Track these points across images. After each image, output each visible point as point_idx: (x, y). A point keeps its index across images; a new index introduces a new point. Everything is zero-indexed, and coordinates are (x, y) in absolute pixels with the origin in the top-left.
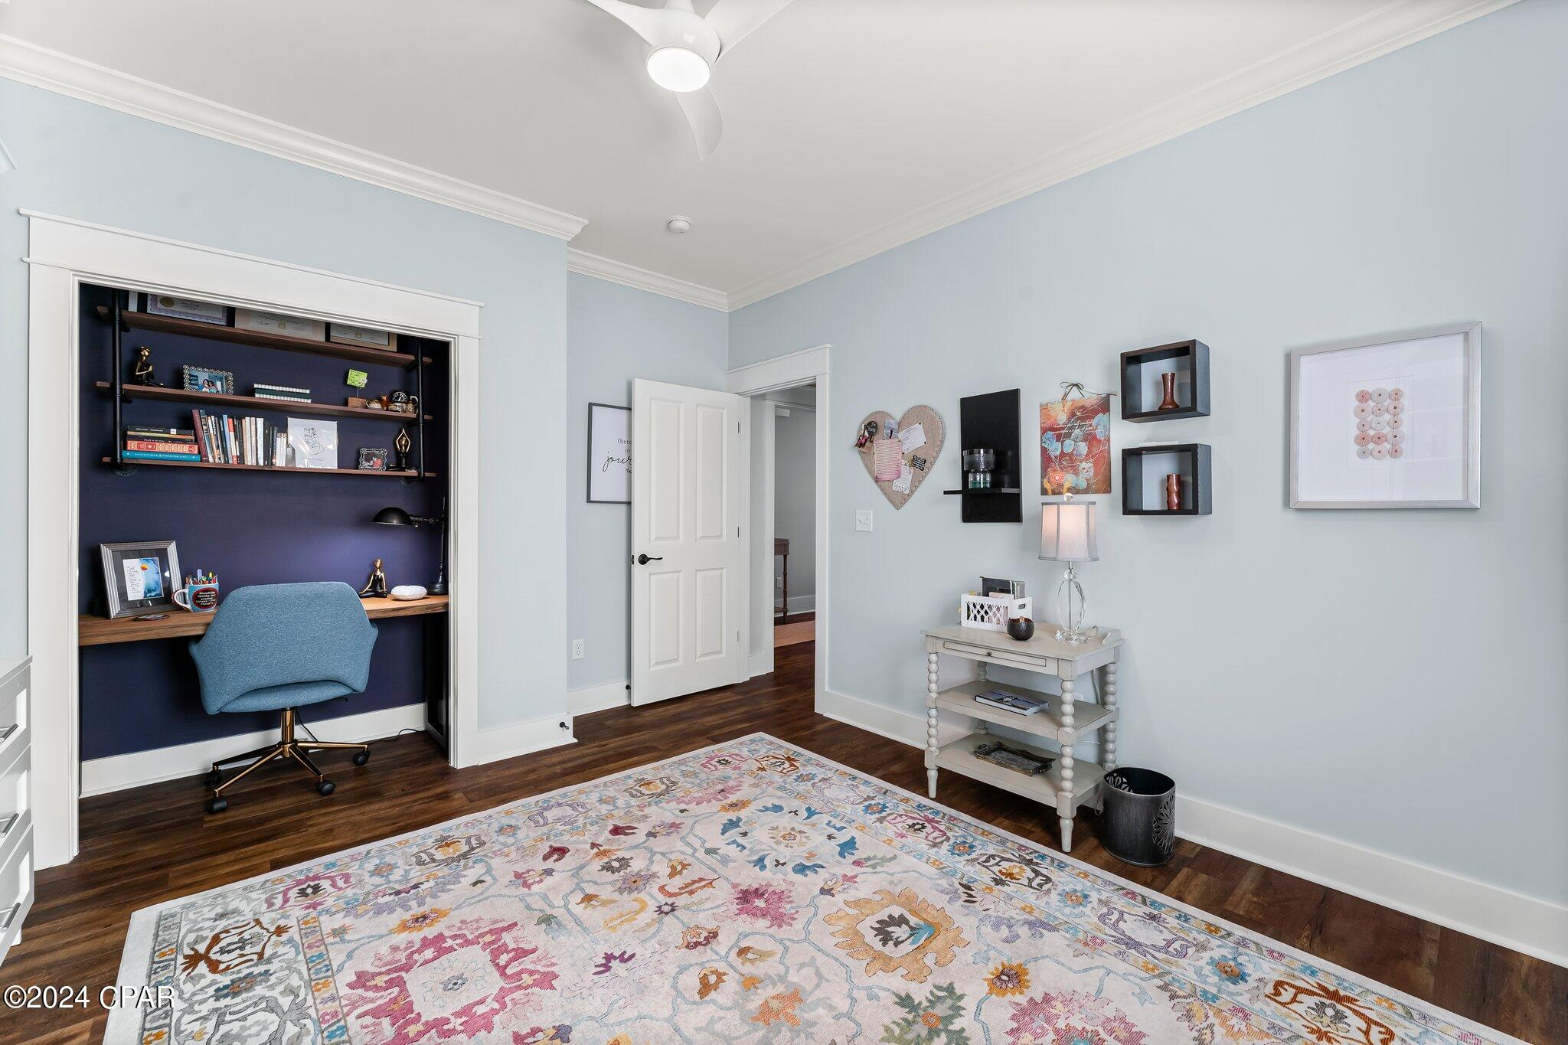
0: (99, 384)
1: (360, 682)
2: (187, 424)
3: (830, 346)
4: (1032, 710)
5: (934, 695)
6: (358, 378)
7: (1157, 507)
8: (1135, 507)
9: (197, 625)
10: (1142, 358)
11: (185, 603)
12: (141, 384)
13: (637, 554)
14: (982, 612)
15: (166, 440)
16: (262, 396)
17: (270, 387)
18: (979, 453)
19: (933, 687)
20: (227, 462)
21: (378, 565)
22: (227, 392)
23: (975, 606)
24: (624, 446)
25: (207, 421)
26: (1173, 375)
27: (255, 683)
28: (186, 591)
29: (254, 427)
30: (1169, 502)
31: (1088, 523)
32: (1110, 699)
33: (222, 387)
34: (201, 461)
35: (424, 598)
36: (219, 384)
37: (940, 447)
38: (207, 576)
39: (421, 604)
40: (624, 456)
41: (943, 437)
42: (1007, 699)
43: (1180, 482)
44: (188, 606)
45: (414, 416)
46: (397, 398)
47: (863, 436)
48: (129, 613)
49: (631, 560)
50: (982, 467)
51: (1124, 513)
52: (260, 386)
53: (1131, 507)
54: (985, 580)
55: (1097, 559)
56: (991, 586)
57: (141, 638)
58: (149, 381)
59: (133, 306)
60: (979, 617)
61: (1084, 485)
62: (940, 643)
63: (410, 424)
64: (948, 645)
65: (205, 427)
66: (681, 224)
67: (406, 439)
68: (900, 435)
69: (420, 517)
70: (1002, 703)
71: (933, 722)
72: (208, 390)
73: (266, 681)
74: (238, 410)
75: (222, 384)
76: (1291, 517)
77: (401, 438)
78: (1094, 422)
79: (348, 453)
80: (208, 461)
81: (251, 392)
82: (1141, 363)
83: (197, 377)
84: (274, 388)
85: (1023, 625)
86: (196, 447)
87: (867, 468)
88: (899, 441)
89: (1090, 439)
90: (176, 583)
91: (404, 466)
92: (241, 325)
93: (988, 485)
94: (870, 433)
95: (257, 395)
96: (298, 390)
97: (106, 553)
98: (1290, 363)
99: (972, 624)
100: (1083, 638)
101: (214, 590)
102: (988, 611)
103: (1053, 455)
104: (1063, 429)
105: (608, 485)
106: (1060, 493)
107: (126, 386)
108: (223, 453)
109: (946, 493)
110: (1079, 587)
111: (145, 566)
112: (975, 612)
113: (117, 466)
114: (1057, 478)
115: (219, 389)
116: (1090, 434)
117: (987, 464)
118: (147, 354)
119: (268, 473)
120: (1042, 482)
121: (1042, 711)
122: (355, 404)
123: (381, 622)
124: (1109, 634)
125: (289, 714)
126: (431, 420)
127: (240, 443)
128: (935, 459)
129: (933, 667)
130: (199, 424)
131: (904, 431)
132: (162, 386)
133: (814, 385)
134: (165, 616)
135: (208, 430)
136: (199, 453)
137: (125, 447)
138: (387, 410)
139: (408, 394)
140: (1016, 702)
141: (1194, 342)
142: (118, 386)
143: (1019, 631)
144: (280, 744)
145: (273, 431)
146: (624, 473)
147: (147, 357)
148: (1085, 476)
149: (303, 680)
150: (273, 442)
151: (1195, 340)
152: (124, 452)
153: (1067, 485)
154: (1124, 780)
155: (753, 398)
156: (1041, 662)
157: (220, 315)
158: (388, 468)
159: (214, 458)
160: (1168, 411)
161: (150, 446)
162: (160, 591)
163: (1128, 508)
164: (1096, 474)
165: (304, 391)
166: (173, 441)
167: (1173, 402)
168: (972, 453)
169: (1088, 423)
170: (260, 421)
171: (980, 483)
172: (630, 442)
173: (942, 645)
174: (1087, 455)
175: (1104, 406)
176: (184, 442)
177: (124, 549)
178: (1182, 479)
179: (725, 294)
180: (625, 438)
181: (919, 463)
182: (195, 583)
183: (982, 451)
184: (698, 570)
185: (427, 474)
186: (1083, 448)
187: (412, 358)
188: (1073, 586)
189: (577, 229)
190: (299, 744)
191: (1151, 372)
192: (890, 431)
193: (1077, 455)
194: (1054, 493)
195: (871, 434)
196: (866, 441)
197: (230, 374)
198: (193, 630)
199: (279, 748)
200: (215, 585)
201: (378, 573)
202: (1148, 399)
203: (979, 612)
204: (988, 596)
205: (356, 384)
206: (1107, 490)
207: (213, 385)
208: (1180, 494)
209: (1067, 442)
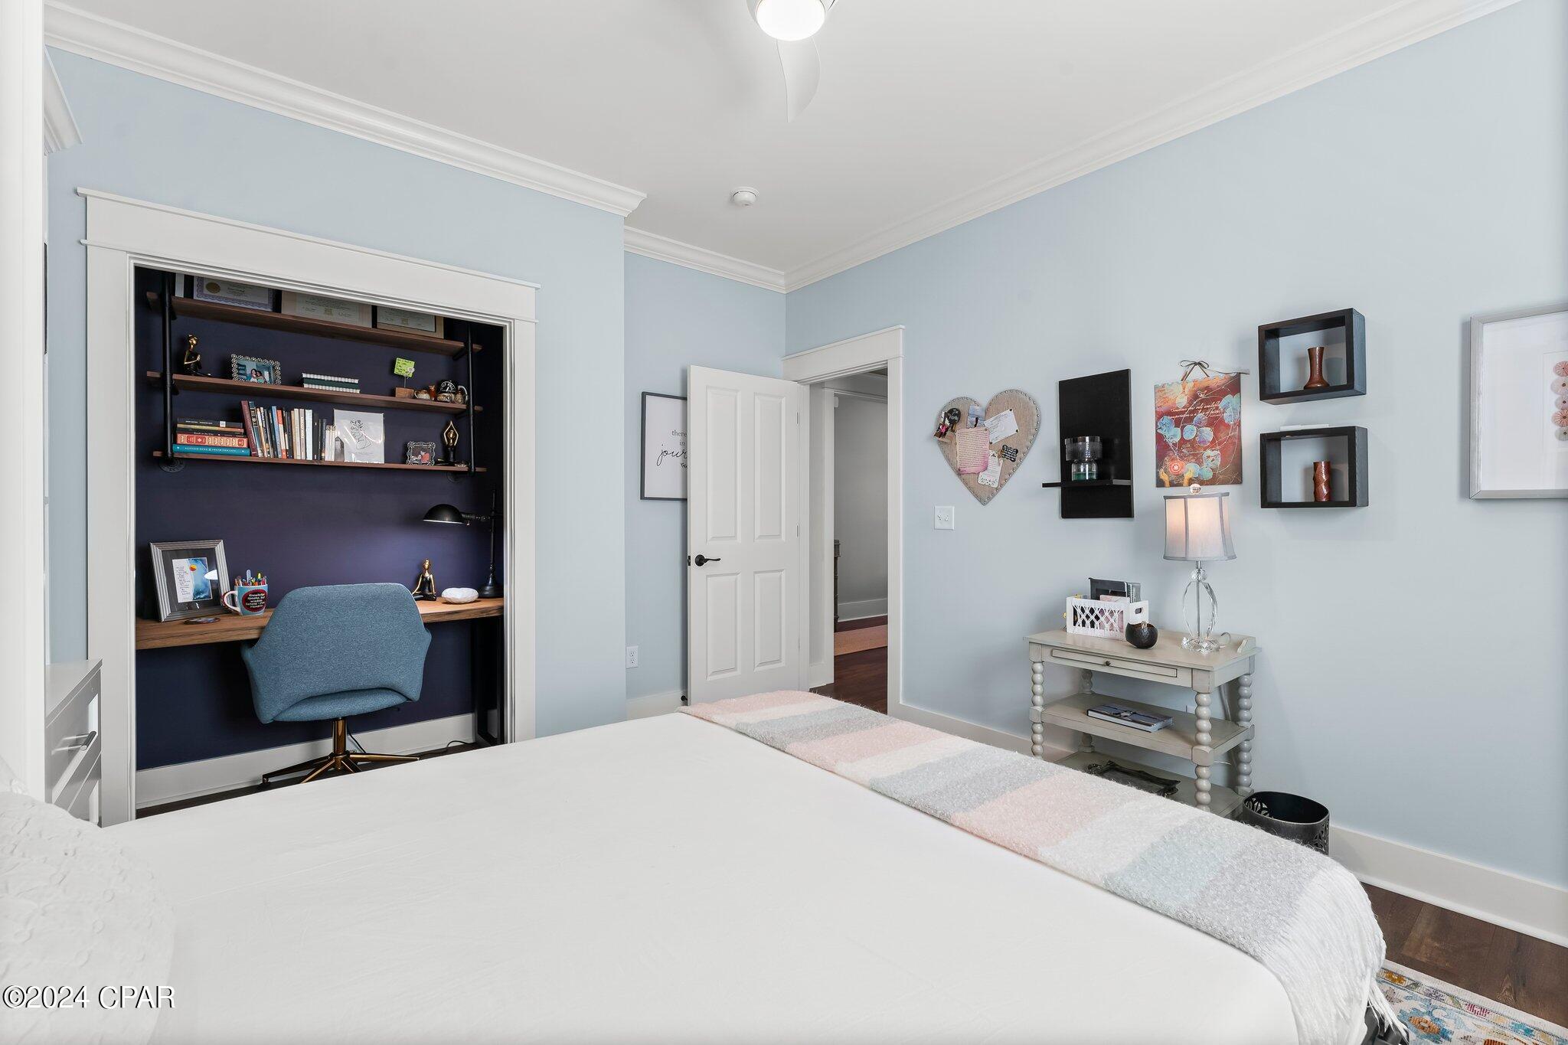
0: (149, 374)
1: (414, 692)
2: (235, 416)
3: (903, 327)
4: (1156, 726)
5: (1039, 709)
6: (405, 367)
7: (1298, 498)
8: (1274, 500)
9: (251, 628)
10: (1281, 331)
11: (234, 605)
12: (190, 374)
13: (693, 555)
14: (1092, 617)
15: (216, 433)
16: (310, 386)
17: (319, 377)
18: (1084, 441)
19: (1038, 699)
20: (276, 456)
21: (427, 566)
22: (275, 382)
23: (1083, 610)
24: (679, 438)
25: (256, 413)
26: (1322, 350)
27: (310, 691)
28: (236, 592)
29: (303, 419)
30: (1316, 493)
31: (1221, 517)
32: (1245, 714)
33: (270, 377)
34: (251, 455)
35: (475, 601)
36: (266, 374)
37: (1035, 435)
38: (257, 578)
39: (473, 608)
40: (679, 449)
41: (1038, 424)
42: (1125, 714)
43: (1330, 471)
44: (238, 609)
45: (464, 407)
46: (445, 388)
47: (944, 424)
48: (179, 616)
49: (686, 561)
50: (1088, 456)
51: (1263, 506)
52: (308, 376)
53: (1270, 499)
54: (1093, 581)
55: (1234, 557)
56: (1100, 589)
57: (196, 642)
58: (197, 371)
59: (179, 293)
60: (1088, 622)
61: (1209, 475)
62: (1046, 651)
63: (457, 416)
64: (1056, 653)
65: (254, 420)
66: (746, 196)
67: (454, 432)
68: (987, 423)
69: (472, 514)
70: (1120, 718)
71: (1038, 738)
72: (256, 380)
73: (321, 688)
74: (287, 401)
75: (270, 374)
76: (1469, 507)
77: (449, 431)
78: (1221, 405)
79: (396, 448)
80: (256, 455)
81: (300, 382)
82: (1278, 336)
83: (245, 366)
84: (323, 377)
85: (1146, 630)
86: (245, 440)
87: (948, 460)
88: (986, 430)
89: (1216, 423)
90: (225, 586)
91: (452, 460)
92: (288, 311)
93: (1094, 477)
94: (951, 421)
95: (306, 386)
96: (347, 380)
97: (156, 552)
98: (1468, 332)
99: (1079, 630)
100: (1214, 646)
101: (263, 592)
102: (1099, 615)
103: (1170, 442)
104: (1183, 413)
105: (663, 480)
106: (1181, 485)
107: (175, 376)
108: (272, 446)
109: (1045, 485)
110: (1208, 587)
111: (195, 567)
112: (1083, 616)
113: (169, 461)
114: (1176, 468)
115: (266, 379)
116: (1216, 418)
117: (1093, 452)
118: (194, 342)
119: (317, 468)
120: (1157, 473)
121: (1166, 727)
122: (403, 394)
123: (434, 626)
124: (1244, 642)
125: (341, 723)
126: (481, 412)
127: (289, 436)
128: (1029, 448)
129: (1038, 677)
130: (247, 416)
131: (992, 419)
132: (210, 376)
133: (883, 372)
134: (216, 619)
135: (257, 422)
136: (249, 446)
137: (175, 441)
138: (436, 400)
139: (456, 384)
140: (1135, 717)
141: (1350, 311)
142: (168, 376)
143: (1141, 638)
144: (332, 755)
145: (322, 423)
146: (679, 469)
147: (194, 345)
148: (1210, 465)
149: (358, 688)
150: (322, 435)
151: (1352, 309)
152: (174, 446)
153: (1188, 476)
154: (1264, 806)
155: (811, 386)
156: (1172, 672)
157: (266, 301)
158: (437, 463)
159: (263, 452)
160: (1315, 389)
161: (200, 440)
162: (208, 593)
163: (1269, 500)
164: (1223, 464)
165: (352, 381)
166: (223, 434)
167: (1321, 380)
168: (1075, 441)
169: (1213, 405)
170: (309, 413)
171: (1085, 474)
172: (685, 434)
173: (1049, 653)
174: (1213, 441)
175: (1234, 386)
176: (233, 435)
177: (175, 548)
178: (1333, 466)
179: (783, 273)
180: (679, 430)
181: (1009, 454)
182: (244, 584)
183: (1087, 438)
184: (756, 573)
185: (478, 469)
186: (1208, 433)
187: (462, 345)
188: (1202, 587)
189: (635, 204)
190: (351, 756)
191: (1292, 346)
192: (975, 419)
193: (1200, 442)
194: (1172, 485)
195: (953, 422)
196: (947, 430)
197: (278, 363)
198: (247, 634)
199: (331, 760)
200: (264, 587)
201: (427, 575)
202: (1288, 378)
203: (1088, 617)
204: (1098, 599)
205: (403, 373)
206: (1238, 479)
207: (261, 374)
208: (1330, 484)
209: (1188, 427)
